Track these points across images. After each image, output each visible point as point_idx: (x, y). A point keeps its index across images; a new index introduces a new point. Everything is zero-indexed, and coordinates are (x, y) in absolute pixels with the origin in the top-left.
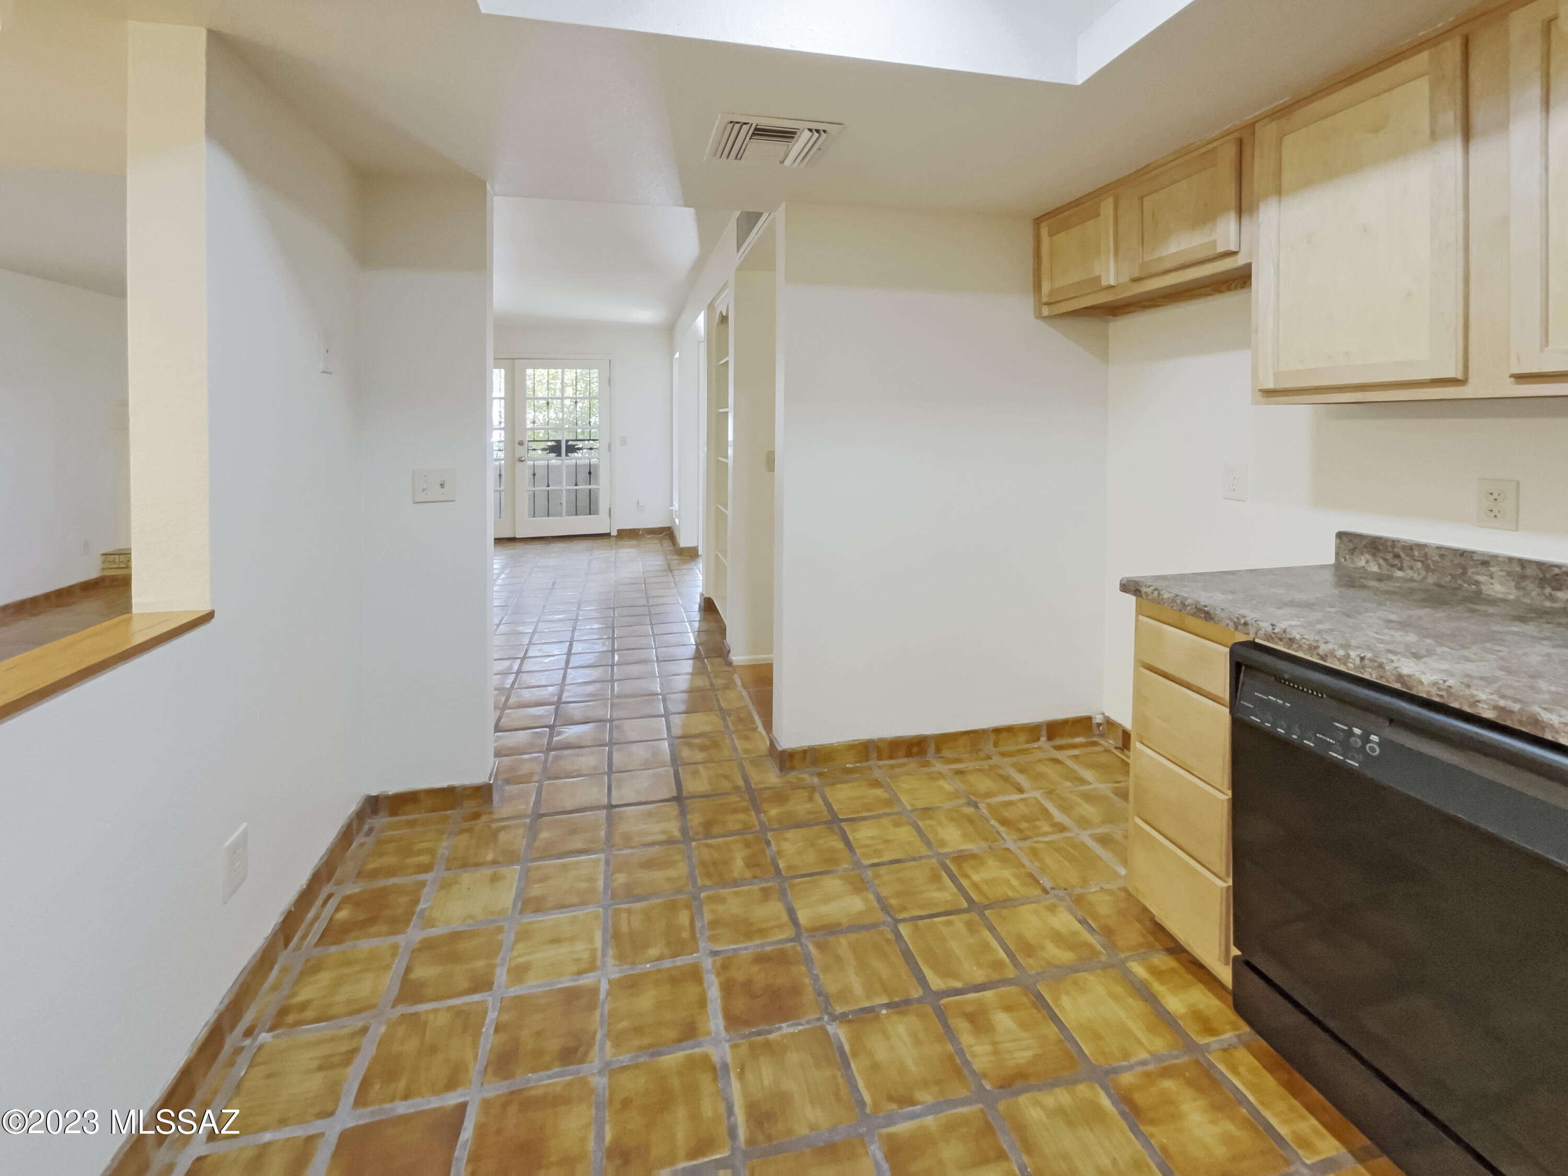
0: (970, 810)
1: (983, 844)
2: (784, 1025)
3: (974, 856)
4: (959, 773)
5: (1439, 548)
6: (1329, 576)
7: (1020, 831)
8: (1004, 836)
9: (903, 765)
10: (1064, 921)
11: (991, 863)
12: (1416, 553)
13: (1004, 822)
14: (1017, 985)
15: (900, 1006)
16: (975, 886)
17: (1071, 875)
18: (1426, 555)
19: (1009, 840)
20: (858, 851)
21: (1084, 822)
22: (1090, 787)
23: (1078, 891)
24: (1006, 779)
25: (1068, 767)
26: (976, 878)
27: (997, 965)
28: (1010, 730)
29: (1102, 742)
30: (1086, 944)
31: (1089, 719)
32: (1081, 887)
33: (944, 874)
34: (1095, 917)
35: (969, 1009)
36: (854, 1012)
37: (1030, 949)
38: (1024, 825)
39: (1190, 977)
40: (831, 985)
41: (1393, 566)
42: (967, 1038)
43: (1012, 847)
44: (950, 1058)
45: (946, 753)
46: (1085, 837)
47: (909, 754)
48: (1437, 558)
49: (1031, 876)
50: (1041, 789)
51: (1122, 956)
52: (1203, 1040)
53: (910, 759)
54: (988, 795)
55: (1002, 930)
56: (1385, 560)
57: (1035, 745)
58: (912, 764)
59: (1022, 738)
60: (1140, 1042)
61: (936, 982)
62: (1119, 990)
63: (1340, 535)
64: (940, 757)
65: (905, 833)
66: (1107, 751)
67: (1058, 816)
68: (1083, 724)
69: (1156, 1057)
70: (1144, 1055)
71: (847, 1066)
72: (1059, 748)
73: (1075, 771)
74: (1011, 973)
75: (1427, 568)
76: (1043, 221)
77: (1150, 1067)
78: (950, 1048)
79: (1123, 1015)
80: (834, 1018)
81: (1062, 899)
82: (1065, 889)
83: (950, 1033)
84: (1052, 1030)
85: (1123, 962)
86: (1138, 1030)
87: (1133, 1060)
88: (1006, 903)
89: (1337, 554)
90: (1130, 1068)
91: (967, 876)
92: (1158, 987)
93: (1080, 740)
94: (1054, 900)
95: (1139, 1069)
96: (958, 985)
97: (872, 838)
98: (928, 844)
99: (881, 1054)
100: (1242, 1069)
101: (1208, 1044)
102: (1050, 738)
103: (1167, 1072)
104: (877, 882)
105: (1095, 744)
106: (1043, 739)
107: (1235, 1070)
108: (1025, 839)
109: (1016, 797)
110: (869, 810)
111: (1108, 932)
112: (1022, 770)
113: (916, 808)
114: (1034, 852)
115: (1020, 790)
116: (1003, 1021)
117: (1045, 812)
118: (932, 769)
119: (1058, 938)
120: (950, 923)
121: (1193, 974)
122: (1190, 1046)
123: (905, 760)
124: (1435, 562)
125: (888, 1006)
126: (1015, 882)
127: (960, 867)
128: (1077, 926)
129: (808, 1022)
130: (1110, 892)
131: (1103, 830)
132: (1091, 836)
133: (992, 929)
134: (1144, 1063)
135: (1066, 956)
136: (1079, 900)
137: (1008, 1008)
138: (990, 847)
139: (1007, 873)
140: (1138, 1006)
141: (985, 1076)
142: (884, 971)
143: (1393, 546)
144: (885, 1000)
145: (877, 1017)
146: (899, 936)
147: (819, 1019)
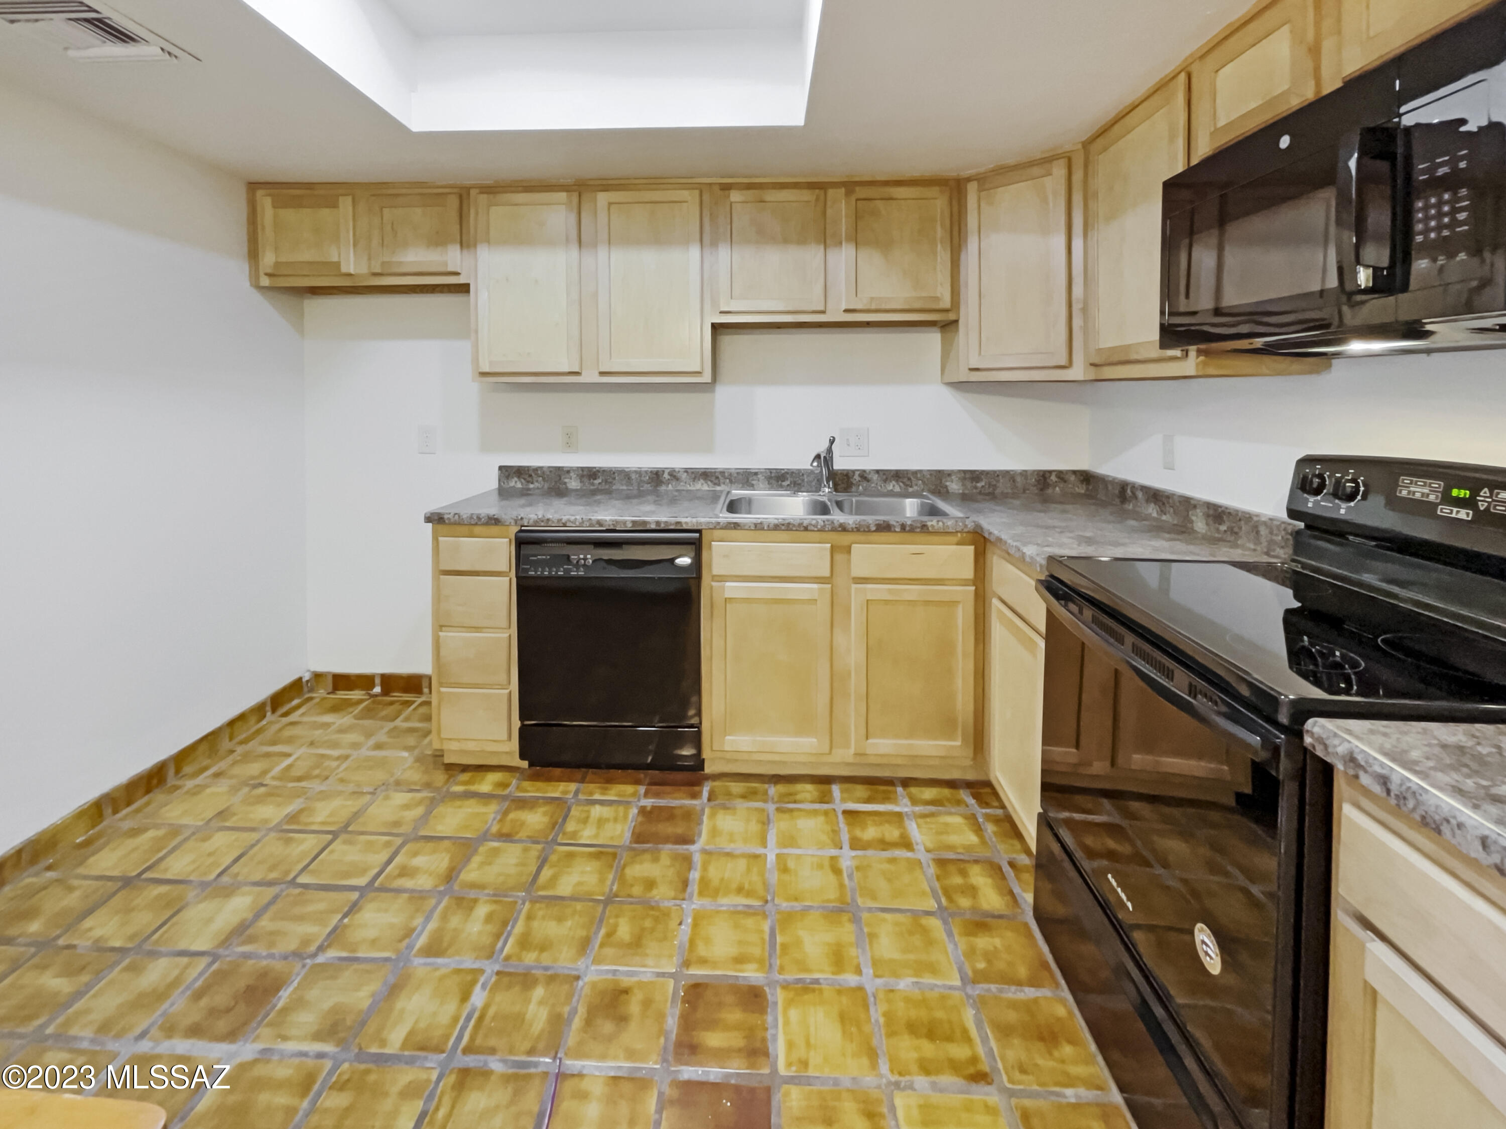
0: (262, 790)
1: (301, 800)
2: (281, 993)
3: (301, 811)
4: (217, 775)
5: (549, 467)
6: (495, 496)
7: (317, 777)
8: (310, 786)
9: (147, 804)
10: (401, 798)
11: (319, 805)
12: (539, 472)
13: (299, 779)
14: (407, 843)
15: (354, 908)
16: (323, 823)
17: (380, 776)
18: (543, 473)
19: (315, 786)
20: (191, 878)
21: (356, 746)
22: (336, 725)
23: (392, 780)
24: (267, 755)
25: (306, 723)
26: (319, 819)
27: (388, 844)
28: (242, 717)
29: (314, 695)
30: (423, 799)
31: (300, 679)
32: (392, 777)
33: (292, 835)
34: (415, 784)
35: (397, 872)
36: (325, 940)
37: (397, 824)
38: (317, 772)
39: (482, 774)
40: (292, 945)
41: (528, 482)
42: (408, 883)
43: (323, 788)
44: (410, 899)
45: (187, 769)
46: (365, 752)
47: (148, 791)
48: (548, 473)
49: (354, 793)
50: (303, 745)
51: (445, 789)
52: (506, 792)
53: (151, 795)
54: (264, 773)
55: (370, 828)
56: (525, 479)
57: (264, 722)
58: (158, 797)
59: (253, 720)
60: (486, 813)
61: (362, 881)
62: (458, 803)
63: (501, 468)
64: (183, 776)
65: (220, 840)
66: (324, 699)
67: (335, 753)
68: (296, 687)
69: (496, 813)
70: (492, 816)
71: (356, 960)
72: (286, 714)
73: (315, 722)
74: (399, 841)
75: (544, 479)
76: (261, 188)
77: (499, 817)
78: (406, 895)
79: (470, 810)
80: (314, 955)
81: (387, 790)
82: (383, 784)
83: (398, 891)
84: (446, 843)
85: (448, 791)
86: (482, 809)
87: (490, 822)
88: (356, 815)
89: (499, 480)
90: (492, 825)
91: (312, 823)
92: (474, 788)
93: (296, 702)
94: (384, 794)
95: (495, 822)
96: (375, 871)
97: (194, 862)
98: (253, 830)
99: (371, 933)
100: (529, 789)
101: (510, 791)
102: (274, 711)
103: (506, 813)
104: (240, 878)
105: (311, 699)
106: (269, 714)
107: (527, 791)
108: (327, 778)
109: (289, 761)
110: (159, 850)
111: (428, 785)
112: (274, 743)
113: (207, 819)
114: (342, 780)
115: (289, 755)
116: (419, 861)
117: (323, 756)
118: (185, 789)
119: (407, 807)
120: (332, 852)
121: (482, 771)
122: (504, 798)
123: (146, 799)
124: (548, 475)
125: (345, 915)
126: (349, 803)
127: (298, 823)
128: (410, 795)
129: (298, 974)
130: (411, 768)
131: (371, 742)
132: (368, 749)
133: (363, 833)
134: (494, 819)
135: (419, 811)
136: (398, 783)
137: (415, 854)
138: (306, 799)
139: (336, 803)
140: (472, 801)
141: (436, 886)
142: (322, 906)
143: (528, 470)
144: (339, 916)
145: (346, 926)
146: (306, 886)
147: (304, 966)
